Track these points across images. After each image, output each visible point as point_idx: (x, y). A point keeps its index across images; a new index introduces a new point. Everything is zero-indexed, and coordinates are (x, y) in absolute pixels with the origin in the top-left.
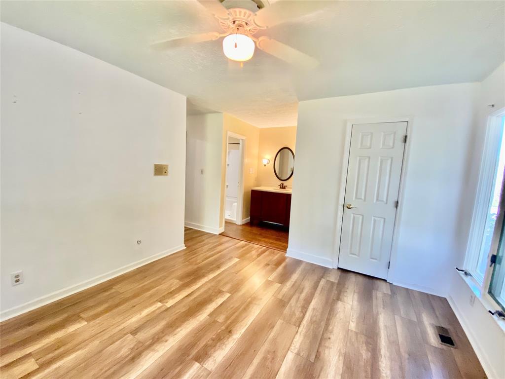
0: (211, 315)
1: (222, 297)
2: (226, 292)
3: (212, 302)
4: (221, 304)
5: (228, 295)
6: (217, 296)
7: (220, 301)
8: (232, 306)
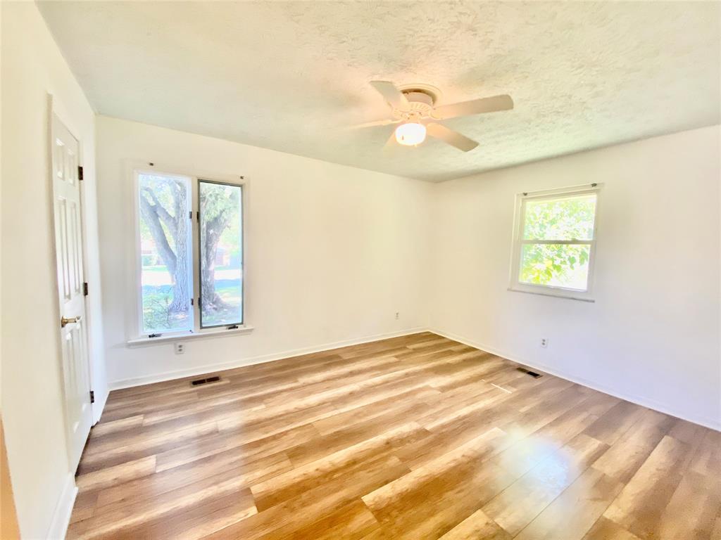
0: (408, 471)
1: (380, 497)
2: (367, 508)
3: (401, 494)
4: (386, 483)
5: (368, 499)
6: (388, 505)
7: (386, 492)
8: (371, 474)
